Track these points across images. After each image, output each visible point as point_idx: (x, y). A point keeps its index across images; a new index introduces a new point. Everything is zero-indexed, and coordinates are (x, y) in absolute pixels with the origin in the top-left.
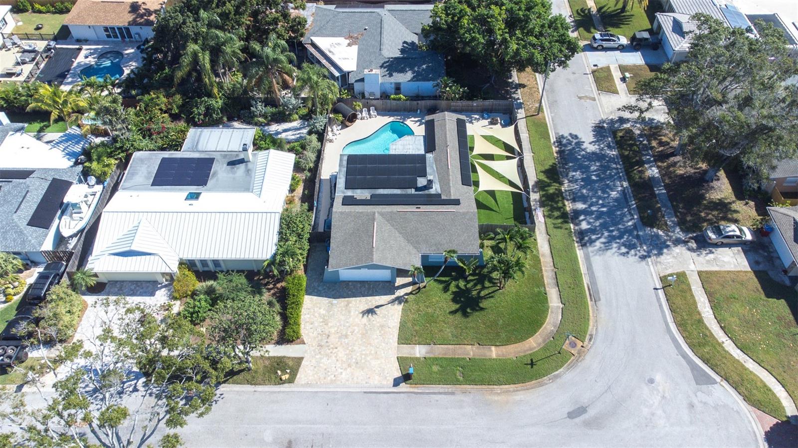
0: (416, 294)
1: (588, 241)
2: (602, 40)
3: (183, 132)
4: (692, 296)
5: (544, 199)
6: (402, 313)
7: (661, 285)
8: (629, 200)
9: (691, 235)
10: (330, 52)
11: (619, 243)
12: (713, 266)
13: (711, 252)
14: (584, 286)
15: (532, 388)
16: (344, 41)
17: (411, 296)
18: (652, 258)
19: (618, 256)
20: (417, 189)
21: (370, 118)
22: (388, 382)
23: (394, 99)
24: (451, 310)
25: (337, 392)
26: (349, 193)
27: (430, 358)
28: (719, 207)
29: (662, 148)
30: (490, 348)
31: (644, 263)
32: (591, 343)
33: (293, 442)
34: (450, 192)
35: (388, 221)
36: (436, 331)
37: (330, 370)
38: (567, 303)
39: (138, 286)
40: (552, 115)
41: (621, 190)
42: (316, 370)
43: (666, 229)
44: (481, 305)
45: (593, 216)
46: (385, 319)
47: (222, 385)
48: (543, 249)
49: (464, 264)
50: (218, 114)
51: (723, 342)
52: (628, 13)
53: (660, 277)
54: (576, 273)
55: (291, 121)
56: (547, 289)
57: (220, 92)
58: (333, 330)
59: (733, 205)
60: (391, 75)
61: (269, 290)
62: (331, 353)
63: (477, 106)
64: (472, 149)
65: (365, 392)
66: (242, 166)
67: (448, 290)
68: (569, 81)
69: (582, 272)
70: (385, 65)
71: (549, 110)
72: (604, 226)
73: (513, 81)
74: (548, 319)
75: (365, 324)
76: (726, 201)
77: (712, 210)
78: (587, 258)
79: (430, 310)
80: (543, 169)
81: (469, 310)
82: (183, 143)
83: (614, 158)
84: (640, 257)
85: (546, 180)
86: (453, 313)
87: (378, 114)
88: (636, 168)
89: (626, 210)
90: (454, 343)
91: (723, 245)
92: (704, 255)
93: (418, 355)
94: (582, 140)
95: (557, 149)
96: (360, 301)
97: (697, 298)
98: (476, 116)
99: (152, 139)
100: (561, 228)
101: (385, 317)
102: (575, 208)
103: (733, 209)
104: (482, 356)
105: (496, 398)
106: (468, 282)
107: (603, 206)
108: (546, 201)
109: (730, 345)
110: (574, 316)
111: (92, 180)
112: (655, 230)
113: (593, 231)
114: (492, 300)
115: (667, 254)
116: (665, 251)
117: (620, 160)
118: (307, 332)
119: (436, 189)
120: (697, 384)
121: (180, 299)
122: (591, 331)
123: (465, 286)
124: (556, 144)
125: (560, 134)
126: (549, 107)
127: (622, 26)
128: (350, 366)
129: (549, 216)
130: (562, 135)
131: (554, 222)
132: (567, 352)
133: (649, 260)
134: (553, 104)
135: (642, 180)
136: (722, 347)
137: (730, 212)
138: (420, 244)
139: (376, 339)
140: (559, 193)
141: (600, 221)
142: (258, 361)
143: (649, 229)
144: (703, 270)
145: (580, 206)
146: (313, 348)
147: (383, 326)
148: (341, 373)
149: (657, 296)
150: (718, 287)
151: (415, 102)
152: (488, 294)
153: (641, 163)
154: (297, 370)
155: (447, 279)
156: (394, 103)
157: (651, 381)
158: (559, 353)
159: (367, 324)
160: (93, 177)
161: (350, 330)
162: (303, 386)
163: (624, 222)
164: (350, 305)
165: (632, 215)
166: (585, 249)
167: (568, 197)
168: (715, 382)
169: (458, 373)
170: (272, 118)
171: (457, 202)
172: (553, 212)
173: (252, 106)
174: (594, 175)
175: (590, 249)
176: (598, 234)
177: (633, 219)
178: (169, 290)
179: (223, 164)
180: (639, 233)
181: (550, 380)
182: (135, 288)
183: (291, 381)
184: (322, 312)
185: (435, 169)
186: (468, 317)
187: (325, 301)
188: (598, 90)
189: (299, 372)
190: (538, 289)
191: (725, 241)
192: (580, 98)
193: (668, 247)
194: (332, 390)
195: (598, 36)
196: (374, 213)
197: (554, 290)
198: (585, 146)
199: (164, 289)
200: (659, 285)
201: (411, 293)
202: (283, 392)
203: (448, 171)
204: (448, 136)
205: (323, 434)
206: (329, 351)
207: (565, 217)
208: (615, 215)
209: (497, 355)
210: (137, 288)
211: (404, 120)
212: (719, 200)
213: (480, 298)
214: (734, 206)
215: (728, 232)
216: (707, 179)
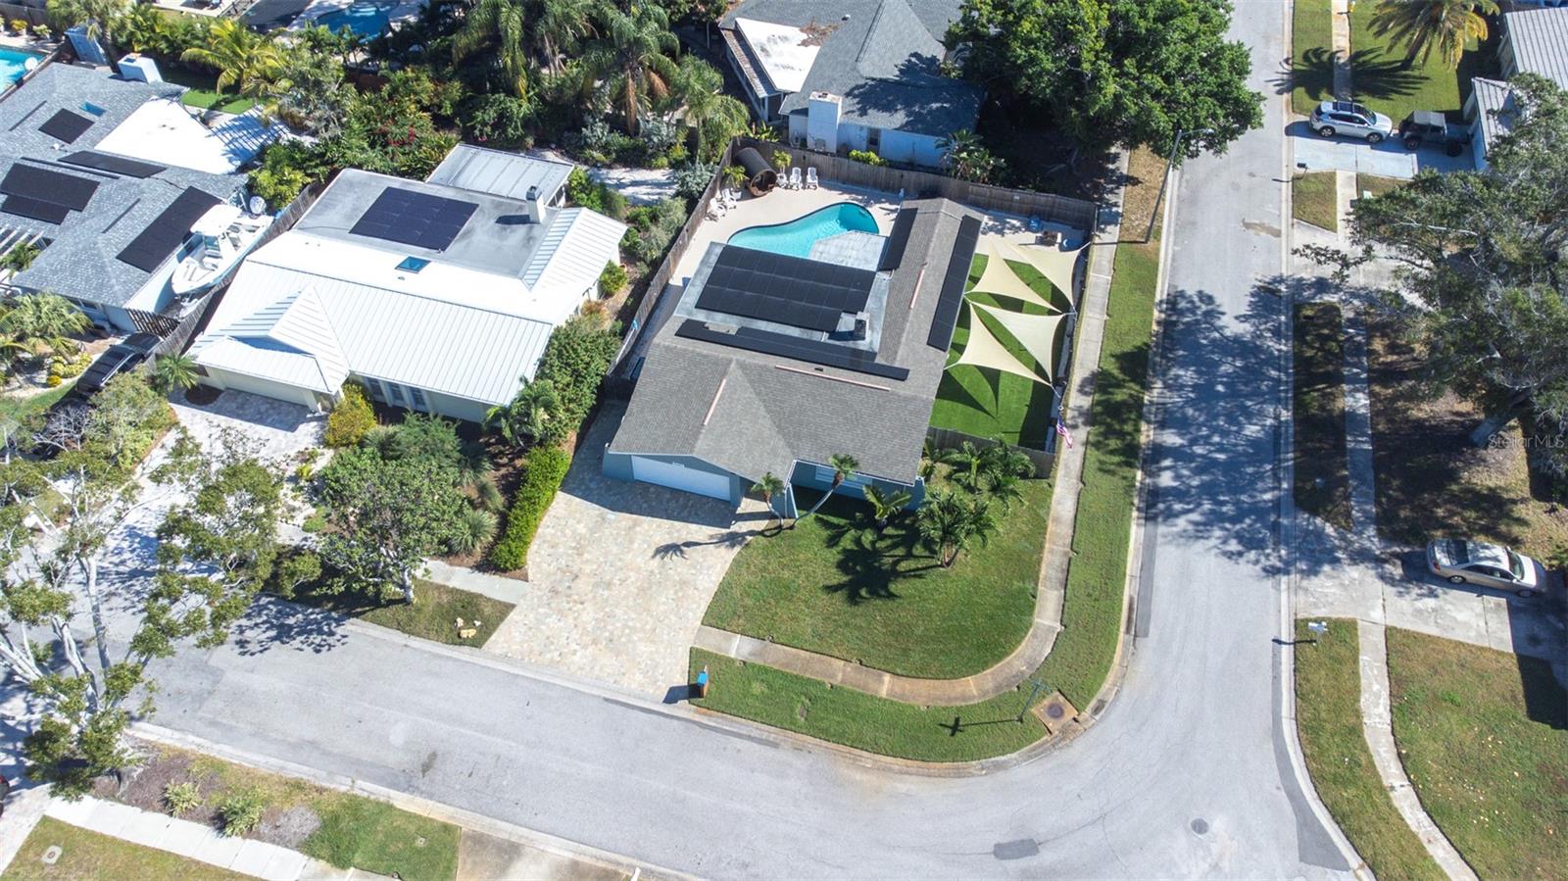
0: (771, 536)
1: (1162, 512)
2: (1334, 116)
3: (442, 149)
4: (1355, 674)
5: (1099, 409)
6: (731, 568)
7: (1293, 637)
8: (1282, 450)
9: (1397, 549)
10: (763, 50)
11: (1227, 529)
12: (1427, 624)
13: (1432, 594)
14: (1122, 600)
15: (940, 776)
16: (796, 34)
17: (760, 537)
18: (1292, 576)
19: (1216, 555)
20: (834, 335)
21: (804, 188)
22: (658, 692)
23: (857, 159)
24: (828, 583)
25: (554, 684)
26: (700, 316)
27: (753, 666)
28: (1485, 505)
29: (1390, 358)
30: (880, 676)
31: (1269, 583)
32: (1097, 717)
33: (440, 757)
34: (896, 353)
35: (751, 382)
36: (785, 617)
37: (556, 641)
38: (1072, 626)
39: (274, 408)
40: (1176, 248)
41: (1271, 426)
42: (530, 634)
43: (1345, 522)
44: (892, 587)
45: (1193, 465)
46: (693, 572)
47: (352, 620)
48: (1060, 508)
49: (879, 499)
50: (516, 129)
51: (1392, 788)
52: (1416, 73)
53: (1296, 620)
54: (1113, 571)
55: (650, 168)
56: (1040, 587)
57: (533, 89)
58: (587, 569)
59: (1520, 506)
60: (863, 112)
61: (498, 467)
62: (570, 609)
63: (1021, 201)
64: (975, 280)
65: (606, 700)
66: (521, 230)
67: (836, 544)
68: (1236, 187)
69: (1128, 572)
70: (856, 92)
71: (1171, 239)
72: (1209, 490)
73: (1118, 168)
74: (1020, 648)
75: (652, 572)
76: (1505, 496)
77: (1465, 507)
78: (1149, 548)
79: (786, 574)
80: (1118, 351)
81: (863, 592)
82: (434, 168)
83: (1279, 357)
84: (1265, 569)
85: (1116, 372)
86: (831, 589)
87: (820, 185)
88: (1320, 386)
89: (1268, 467)
90: (812, 649)
91: (1464, 585)
92: (1414, 596)
93: (732, 655)
94: (1221, 309)
95: (1163, 316)
96: (659, 526)
97: (1363, 681)
98: (1014, 222)
99: (386, 153)
100: (1113, 473)
101: (695, 568)
102: (1159, 440)
103: (1516, 515)
104: (858, 686)
105: (858, 776)
106: (882, 537)
107: (1221, 449)
108: (1102, 414)
109: (1406, 797)
110: (1078, 654)
111: (258, 205)
112: (1319, 521)
113: (1180, 494)
114: (918, 582)
115: (1329, 577)
116: (1326, 568)
117: (1291, 365)
118: (538, 560)
119: (871, 343)
120: (1302, 859)
121: (336, 448)
122: (1107, 694)
123: (873, 543)
124: (1164, 306)
125: (1180, 289)
126: (1176, 231)
127: (1394, 96)
128: (595, 642)
129: (1097, 445)
130: (1182, 292)
131: (1103, 458)
132: (1037, 721)
133: (1284, 579)
134: (1185, 227)
135: (1325, 414)
136: (1387, 797)
137: (1506, 520)
138: (800, 440)
139: (664, 604)
140: (1137, 405)
141: (1204, 478)
142: (430, 593)
143: (1306, 516)
144: (1399, 627)
145: (1171, 439)
146: (539, 593)
147: (685, 583)
148: (575, 652)
149: (1276, 656)
150: (1422, 670)
151: (897, 173)
152: (914, 570)
153: (1335, 379)
154: (495, 626)
155: (842, 522)
156: (856, 166)
157: (1200, 827)
158: (1021, 720)
159: (657, 571)
160: (260, 199)
161: (620, 575)
162: (495, 657)
163: (1255, 490)
164: (638, 529)
165: (1278, 480)
166: (1150, 526)
167: (1152, 417)
168: (1346, 867)
169: (798, 708)
170: (618, 156)
171: (901, 375)
172: (1107, 438)
173: (586, 127)
174: (1222, 383)
175: (1162, 529)
176: (1188, 503)
177: (1279, 488)
178: (323, 427)
179: (489, 219)
180: (1281, 520)
181: (983, 769)
182: (266, 411)
183: (477, 643)
184: (582, 529)
185: (885, 304)
186: (856, 604)
187: (592, 510)
188: (1293, 217)
189: (498, 631)
190: (1021, 584)
191: (1472, 577)
192: (1248, 226)
193: (1335, 561)
194: (545, 679)
195: (1327, 106)
196: (730, 361)
197: (1056, 592)
198: (1224, 321)
199: (315, 423)
200: (1287, 635)
201: (761, 533)
202: (456, 660)
203: (908, 312)
204: (932, 245)
205: (499, 757)
206: (567, 606)
207: (1131, 453)
208: (1241, 472)
209: (891, 692)
210: (271, 411)
211: (868, 203)
212: (1490, 489)
213: (895, 574)
214: (1520, 511)
215: (1481, 559)
216: (1476, 440)
